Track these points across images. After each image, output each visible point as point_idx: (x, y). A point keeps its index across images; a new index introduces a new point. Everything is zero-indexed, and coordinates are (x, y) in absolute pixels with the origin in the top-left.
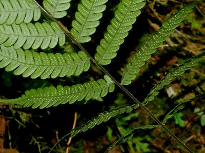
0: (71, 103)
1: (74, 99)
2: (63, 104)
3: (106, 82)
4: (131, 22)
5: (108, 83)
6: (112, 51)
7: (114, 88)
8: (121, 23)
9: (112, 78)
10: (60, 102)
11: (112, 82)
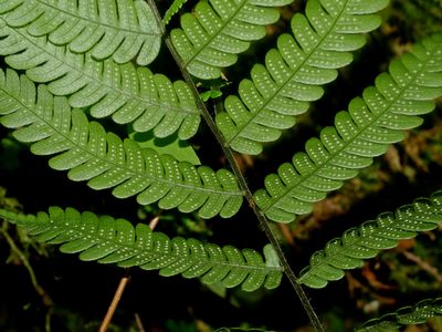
0: (162, 274)
1: (174, 269)
2: (143, 268)
3: (264, 260)
4: (373, 152)
5: (269, 264)
6: (305, 198)
7: (278, 282)
8: (347, 144)
9: (281, 259)
10: (137, 263)
11: (278, 266)
